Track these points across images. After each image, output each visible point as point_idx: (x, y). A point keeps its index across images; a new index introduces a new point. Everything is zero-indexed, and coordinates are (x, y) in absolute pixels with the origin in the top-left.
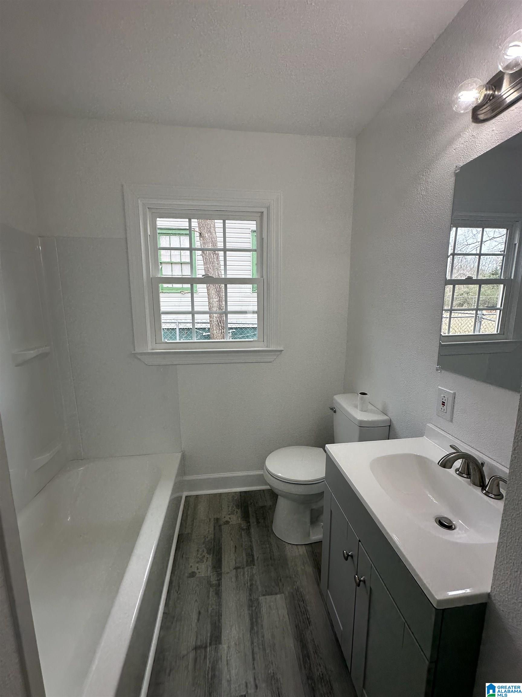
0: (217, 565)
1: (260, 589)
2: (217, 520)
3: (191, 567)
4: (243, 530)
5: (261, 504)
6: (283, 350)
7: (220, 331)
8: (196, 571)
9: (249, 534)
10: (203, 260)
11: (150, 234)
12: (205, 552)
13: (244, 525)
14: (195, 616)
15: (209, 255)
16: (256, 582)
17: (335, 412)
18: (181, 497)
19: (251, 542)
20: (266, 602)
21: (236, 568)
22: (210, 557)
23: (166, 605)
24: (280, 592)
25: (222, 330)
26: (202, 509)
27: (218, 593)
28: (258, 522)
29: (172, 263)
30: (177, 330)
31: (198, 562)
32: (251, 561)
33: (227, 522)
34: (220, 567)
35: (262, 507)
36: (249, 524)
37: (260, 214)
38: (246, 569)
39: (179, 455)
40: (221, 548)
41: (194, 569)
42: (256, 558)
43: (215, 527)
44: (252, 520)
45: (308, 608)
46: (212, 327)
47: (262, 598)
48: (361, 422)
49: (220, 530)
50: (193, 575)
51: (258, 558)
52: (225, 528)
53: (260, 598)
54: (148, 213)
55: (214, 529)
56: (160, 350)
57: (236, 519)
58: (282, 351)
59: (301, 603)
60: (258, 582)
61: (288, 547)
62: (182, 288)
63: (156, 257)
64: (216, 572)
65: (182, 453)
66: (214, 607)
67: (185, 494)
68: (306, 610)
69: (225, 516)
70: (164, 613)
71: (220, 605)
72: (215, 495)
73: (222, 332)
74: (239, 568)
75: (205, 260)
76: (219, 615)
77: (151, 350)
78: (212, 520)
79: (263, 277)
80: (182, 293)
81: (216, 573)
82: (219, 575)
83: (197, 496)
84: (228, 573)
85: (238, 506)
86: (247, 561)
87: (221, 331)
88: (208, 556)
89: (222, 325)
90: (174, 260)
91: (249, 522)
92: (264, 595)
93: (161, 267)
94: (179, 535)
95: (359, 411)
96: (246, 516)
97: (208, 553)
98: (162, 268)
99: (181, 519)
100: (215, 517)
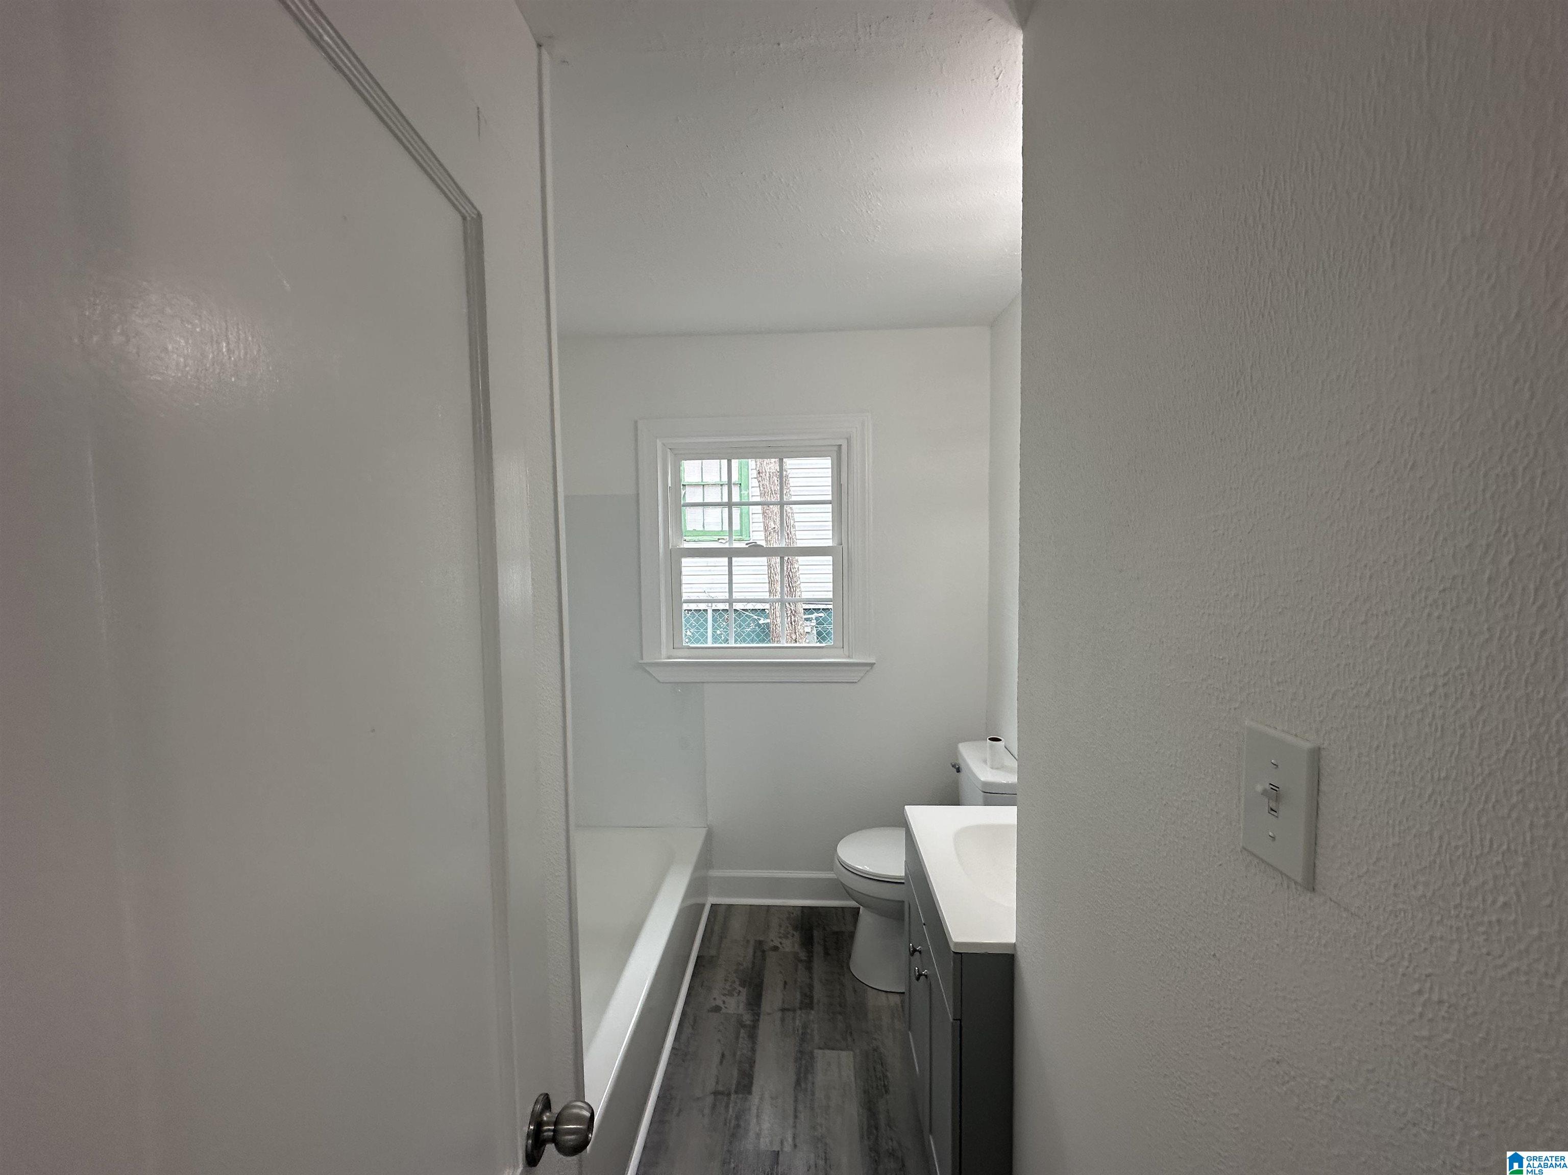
0: (755, 1002)
1: (817, 1038)
2: (760, 943)
3: (715, 999)
4: (801, 961)
5: (835, 929)
6: (875, 664)
7: (787, 618)
8: (722, 1005)
9: (809, 968)
10: (759, 487)
11: (671, 485)
12: (737, 983)
13: (803, 955)
14: (716, 1059)
15: (770, 479)
16: (812, 1030)
17: (958, 770)
18: (703, 905)
19: (811, 978)
20: (823, 1058)
21: (783, 1010)
22: (744, 991)
23: (677, 1038)
24: (847, 1048)
25: (793, 617)
26: (737, 927)
27: (753, 1037)
28: (827, 954)
29: (703, 485)
30: (710, 612)
31: (724, 995)
32: (808, 1003)
33: (776, 949)
34: (759, 1005)
35: (836, 933)
36: (811, 954)
37: (836, 448)
38: (799, 1012)
39: (703, 832)
40: (762, 982)
41: (719, 1002)
42: (815, 1001)
43: (755, 952)
44: (818, 949)
45: (889, 1074)
46: (772, 612)
47: (818, 1053)
48: (985, 784)
49: (764, 959)
50: (717, 1009)
51: (819, 1001)
52: (772, 957)
53: (816, 1051)
54: (669, 453)
55: (754, 956)
56: (680, 658)
57: (791, 945)
58: (872, 665)
59: (879, 1067)
60: (816, 1032)
61: (870, 993)
62: (722, 531)
63: (678, 496)
64: (752, 1010)
65: (707, 828)
66: (745, 1051)
67: (712, 900)
68: (885, 1077)
69: (773, 938)
70: (673, 1048)
71: (753, 1050)
72: (759, 907)
73: (793, 620)
74: (788, 1010)
75: (762, 489)
76: (752, 1063)
77: (666, 659)
78: (752, 942)
79: (842, 544)
80: (720, 541)
81: (751, 1012)
82: (756, 1016)
83: (730, 906)
84: (769, 1014)
85: (796, 928)
86: (802, 1002)
87: (791, 620)
88: (741, 989)
89: (792, 609)
90: (708, 479)
91: (812, 952)
92: (820, 1048)
93: (683, 492)
94: (698, 957)
95: (988, 769)
96: (807, 942)
97: (743, 984)
98: (686, 496)
99: (702, 936)
100: (758, 939)
